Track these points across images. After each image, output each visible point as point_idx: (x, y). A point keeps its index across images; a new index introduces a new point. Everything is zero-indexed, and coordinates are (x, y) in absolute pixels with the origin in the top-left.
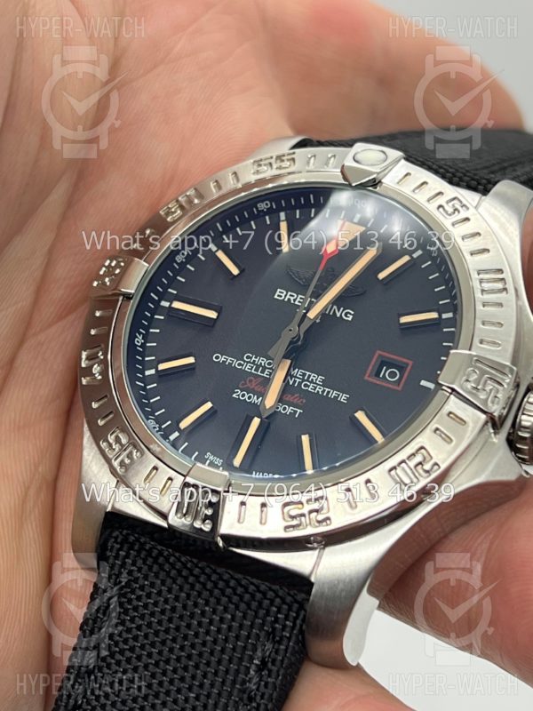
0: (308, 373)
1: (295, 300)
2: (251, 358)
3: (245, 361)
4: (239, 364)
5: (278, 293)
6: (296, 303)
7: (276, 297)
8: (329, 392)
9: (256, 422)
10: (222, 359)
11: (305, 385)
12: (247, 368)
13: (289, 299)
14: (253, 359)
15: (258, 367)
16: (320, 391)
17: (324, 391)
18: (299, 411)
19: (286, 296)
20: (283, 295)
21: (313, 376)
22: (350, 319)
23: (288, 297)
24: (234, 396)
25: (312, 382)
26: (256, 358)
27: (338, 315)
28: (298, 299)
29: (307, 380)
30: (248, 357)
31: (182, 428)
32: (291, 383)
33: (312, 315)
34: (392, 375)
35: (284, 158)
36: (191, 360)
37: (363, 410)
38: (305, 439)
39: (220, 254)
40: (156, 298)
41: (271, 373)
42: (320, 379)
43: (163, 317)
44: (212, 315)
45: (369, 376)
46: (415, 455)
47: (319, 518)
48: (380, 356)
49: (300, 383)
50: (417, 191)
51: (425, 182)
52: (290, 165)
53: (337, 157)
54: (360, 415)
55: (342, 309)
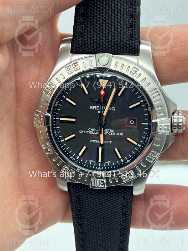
0: (109, 130)
1: (96, 108)
4: (88, 132)
5: (90, 107)
6: (97, 109)
7: (90, 109)
8: (117, 134)
9: (100, 148)
10: (82, 132)
11: (110, 134)
12: (91, 133)
13: (94, 109)
14: (91, 130)
15: (94, 131)
17: (115, 134)
18: (111, 141)
20: (92, 107)
21: (111, 130)
22: (114, 110)
23: (94, 108)
24: (90, 142)
25: (111, 132)
27: (111, 110)
28: (97, 108)
30: (90, 129)
31: (80, 155)
32: (105, 134)
33: (105, 114)
34: (132, 122)
35: (75, 65)
36: (74, 135)
37: (129, 137)
38: (116, 150)
39: (67, 99)
40: (54, 119)
41: (98, 133)
42: (113, 130)
43: (58, 123)
44: (74, 120)
45: (127, 126)
46: (151, 152)
47: (131, 175)
48: (127, 119)
49: (108, 133)
50: (122, 68)
51: (123, 64)
52: (78, 67)
53: (92, 61)
54: (129, 139)
55: (111, 108)
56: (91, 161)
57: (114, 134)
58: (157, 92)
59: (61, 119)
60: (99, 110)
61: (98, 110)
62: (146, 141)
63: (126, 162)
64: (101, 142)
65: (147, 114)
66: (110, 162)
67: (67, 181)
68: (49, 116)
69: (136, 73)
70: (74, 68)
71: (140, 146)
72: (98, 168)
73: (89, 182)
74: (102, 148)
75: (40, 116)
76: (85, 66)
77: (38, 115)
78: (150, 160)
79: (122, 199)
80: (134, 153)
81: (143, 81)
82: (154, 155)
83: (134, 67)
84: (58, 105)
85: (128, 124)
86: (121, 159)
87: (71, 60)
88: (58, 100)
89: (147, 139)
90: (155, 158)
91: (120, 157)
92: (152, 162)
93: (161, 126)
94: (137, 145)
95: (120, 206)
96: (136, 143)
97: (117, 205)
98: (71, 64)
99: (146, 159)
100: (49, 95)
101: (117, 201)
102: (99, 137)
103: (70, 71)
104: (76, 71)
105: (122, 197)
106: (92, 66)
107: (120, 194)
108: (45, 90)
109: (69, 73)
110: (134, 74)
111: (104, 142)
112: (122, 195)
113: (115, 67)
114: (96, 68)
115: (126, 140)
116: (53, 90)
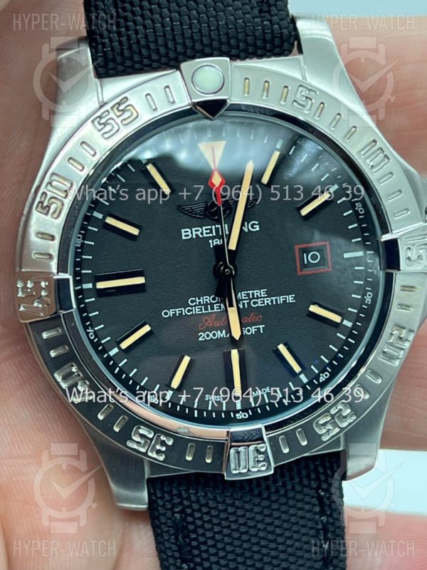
0: (251, 292)
1: (202, 234)
2: (195, 301)
3: (192, 306)
4: (189, 311)
5: (183, 234)
6: (205, 235)
7: (184, 238)
8: (276, 300)
9: (235, 354)
10: (171, 313)
11: (255, 303)
12: (197, 311)
13: (196, 235)
14: (198, 301)
15: (206, 305)
16: (269, 302)
17: (272, 300)
18: (261, 327)
19: (192, 233)
20: (189, 233)
21: (256, 293)
22: (258, 229)
23: (194, 233)
24: (200, 339)
25: (258, 298)
26: (199, 299)
27: (246, 230)
28: (205, 232)
29: (253, 298)
30: (192, 302)
31: (175, 387)
32: (241, 307)
33: (233, 246)
34: (314, 257)
35: (122, 107)
36: (147, 328)
37: (314, 303)
38: (282, 348)
39: (110, 221)
40: (80, 287)
41: (220, 306)
42: (263, 292)
43: (93, 299)
44: (140, 280)
45: (301, 271)
46: (392, 334)
47: (344, 415)
48: (300, 249)
49: (249, 304)
50: (265, 94)
51: (266, 82)
52: (132, 114)
53: (171, 87)
54: (314, 309)
55: (246, 223)
56: (212, 398)
57: (268, 301)
58: (379, 151)
59: (101, 285)
60: (213, 238)
61: (210, 238)
62: (366, 305)
64: (233, 335)
65: (356, 225)
66: (268, 390)
67: (146, 477)
68: (68, 280)
69: (310, 102)
70: (118, 117)
71: (348, 324)
72: (237, 415)
73: (219, 462)
74: (239, 351)
75: (37, 284)
76: (154, 107)
77: (30, 285)
78: (391, 358)
79: (313, 497)
80: (336, 350)
81: (334, 124)
82: (400, 343)
83: (301, 86)
84: (83, 244)
85: (304, 266)
86: (300, 373)
87: (101, 100)
88: (83, 227)
89: (368, 299)
90: (403, 349)
91: (297, 369)
92: (397, 363)
93: (409, 248)
94: (342, 321)
95: (310, 524)
96: (337, 318)
97: (302, 522)
98: (108, 107)
99: (381, 359)
100: (55, 216)
101: (300, 509)
102: (224, 318)
103: (108, 128)
104: (127, 124)
105: (313, 491)
106: (174, 102)
107: (305, 482)
108: (39, 202)
109: (106, 136)
110: (304, 106)
111: (242, 332)
112: (313, 483)
113: (244, 93)
114: (189, 107)
115: (308, 315)
116: (66, 197)
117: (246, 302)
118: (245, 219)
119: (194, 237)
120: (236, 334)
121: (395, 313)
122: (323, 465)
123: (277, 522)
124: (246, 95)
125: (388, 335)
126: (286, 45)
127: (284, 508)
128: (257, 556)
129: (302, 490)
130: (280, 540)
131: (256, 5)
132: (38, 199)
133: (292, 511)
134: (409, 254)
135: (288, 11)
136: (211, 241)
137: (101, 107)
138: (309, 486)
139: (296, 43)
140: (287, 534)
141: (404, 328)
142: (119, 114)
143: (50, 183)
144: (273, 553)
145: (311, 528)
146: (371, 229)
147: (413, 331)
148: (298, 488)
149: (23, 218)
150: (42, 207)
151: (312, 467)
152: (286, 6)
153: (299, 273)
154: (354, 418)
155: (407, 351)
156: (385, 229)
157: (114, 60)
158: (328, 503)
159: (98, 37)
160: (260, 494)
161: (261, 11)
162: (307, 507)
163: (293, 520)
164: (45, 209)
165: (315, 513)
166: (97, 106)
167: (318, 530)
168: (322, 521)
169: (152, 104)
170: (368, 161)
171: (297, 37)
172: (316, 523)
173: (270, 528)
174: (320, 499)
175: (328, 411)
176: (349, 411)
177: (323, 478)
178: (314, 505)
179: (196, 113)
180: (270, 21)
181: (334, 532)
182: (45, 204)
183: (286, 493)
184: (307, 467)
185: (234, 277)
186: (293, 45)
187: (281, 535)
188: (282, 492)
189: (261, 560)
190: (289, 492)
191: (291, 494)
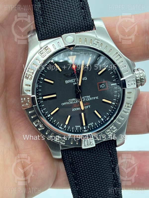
0: (86, 97)
1: (71, 81)
4: (69, 103)
5: (66, 82)
6: (72, 82)
7: (66, 83)
8: (93, 98)
9: (82, 114)
10: (64, 104)
11: (87, 100)
12: (71, 103)
13: (70, 82)
15: (74, 101)
16: (91, 99)
18: (89, 106)
19: (68, 81)
20: (68, 82)
21: (88, 97)
22: (87, 79)
23: (69, 81)
24: (73, 111)
25: (88, 98)
26: (72, 99)
27: (83, 80)
28: (72, 81)
29: (87, 98)
30: (70, 100)
31: (67, 124)
32: (83, 101)
33: (80, 84)
34: (103, 86)
35: (46, 49)
37: (104, 99)
38: (95, 111)
39: (45, 80)
40: (38, 99)
41: (78, 101)
42: (89, 96)
43: (42, 102)
44: (55, 96)
46: (126, 106)
47: (114, 129)
48: (99, 84)
49: (85, 100)
50: (86, 42)
51: (86, 39)
52: (49, 50)
53: (59, 42)
54: (104, 100)
55: (83, 78)
56: (77, 126)
58: (119, 55)
59: (44, 98)
60: (74, 82)
62: (118, 98)
63: (106, 120)
65: (114, 76)
66: (92, 123)
67: (61, 149)
68: (35, 97)
69: (98, 43)
70: (46, 51)
71: (114, 104)
72: (84, 131)
73: (80, 144)
74: (84, 113)
75: (26, 98)
76: (55, 48)
77: (24, 99)
78: (126, 112)
79: (108, 152)
80: (111, 111)
81: (105, 49)
82: (128, 108)
83: (95, 39)
84: (38, 87)
85: (100, 88)
86: (101, 118)
87: (41, 47)
88: (38, 82)
89: (119, 97)
90: (129, 110)
91: (100, 117)
92: (128, 114)
93: (129, 82)
94: (112, 103)
95: (108, 160)
96: (110, 102)
97: (106, 159)
98: (42, 49)
99: (123, 113)
100: (30, 79)
101: (104, 156)
102: (79, 105)
103: (43, 55)
104: (48, 53)
105: (108, 151)
106: (60, 46)
107: (105, 148)
108: (26, 76)
109: (43, 57)
110: (96, 45)
111: (84, 108)
112: (107, 148)
113: (80, 42)
114: (65, 47)
115: (102, 102)
116: (33, 74)
117: (85, 99)
118: (83, 77)
119: (69, 82)
120: (83, 108)
121: (126, 100)
122: (110, 143)
123: (98, 160)
124: (80, 43)
125: (125, 106)
126: (91, 27)
127: (100, 156)
128: (93, 170)
129: (105, 150)
130: (100, 165)
131: (82, 17)
132: (25, 75)
133: (102, 156)
134: (129, 83)
135: (91, 18)
136: (74, 83)
137: (41, 49)
138: (106, 149)
139: (94, 26)
140: (101, 163)
141: (129, 104)
142: (46, 50)
143: (28, 71)
144: (98, 169)
145: (108, 161)
146: (118, 77)
147: (132, 104)
148: (103, 150)
149: (22, 81)
150: (26, 77)
151: (107, 144)
152: (91, 17)
153: (99, 90)
154: (117, 129)
155: (130, 110)
156: (122, 77)
157: (43, 35)
158: (112, 154)
159: (39, 29)
160: (93, 152)
161: (84, 18)
162: (106, 155)
163: (103, 159)
164: (27, 78)
165: (109, 157)
166: (40, 48)
167: (110, 162)
168: (111, 159)
169: (54, 47)
170: (115, 58)
171: (94, 25)
172: (109, 159)
173: (97, 162)
174: (110, 153)
175: (109, 128)
176: (115, 128)
177: (110, 147)
178: (108, 154)
179: (67, 49)
180: (86, 21)
181: (115, 162)
182: (27, 77)
183: (100, 152)
184: (105, 144)
185: (81, 93)
186: (93, 27)
187: (100, 163)
188: (99, 151)
189: (95, 171)
190: (101, 151)
191: (101, 152)
